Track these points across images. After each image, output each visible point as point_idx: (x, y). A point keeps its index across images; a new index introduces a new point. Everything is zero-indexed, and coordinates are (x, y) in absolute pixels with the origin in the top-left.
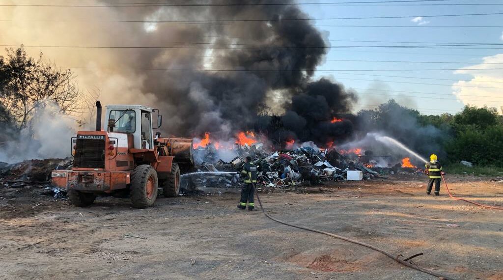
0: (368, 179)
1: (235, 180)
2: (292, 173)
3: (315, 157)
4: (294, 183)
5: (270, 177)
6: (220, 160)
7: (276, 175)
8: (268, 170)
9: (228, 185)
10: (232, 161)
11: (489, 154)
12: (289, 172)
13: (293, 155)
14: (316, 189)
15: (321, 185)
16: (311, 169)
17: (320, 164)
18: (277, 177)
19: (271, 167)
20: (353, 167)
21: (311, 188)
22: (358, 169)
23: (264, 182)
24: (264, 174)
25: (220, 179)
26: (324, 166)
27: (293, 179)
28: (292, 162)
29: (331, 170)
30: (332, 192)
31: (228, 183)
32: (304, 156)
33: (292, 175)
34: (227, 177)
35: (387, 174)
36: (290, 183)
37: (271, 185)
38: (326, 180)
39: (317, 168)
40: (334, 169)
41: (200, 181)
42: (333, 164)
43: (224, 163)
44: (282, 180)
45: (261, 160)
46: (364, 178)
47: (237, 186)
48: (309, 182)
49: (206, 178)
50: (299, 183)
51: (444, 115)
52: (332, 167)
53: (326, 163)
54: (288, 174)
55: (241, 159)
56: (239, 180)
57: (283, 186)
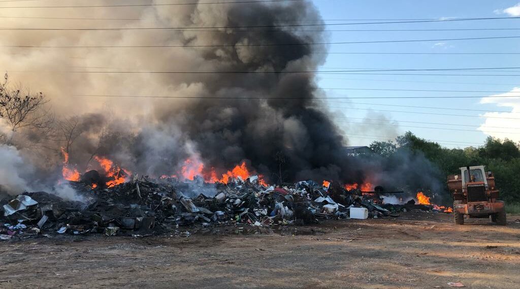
0: (375, 217)
1: (215, 218)
2: (285, 210)
3: (317, 192)
4: (285, 222)
5: (258, 215)
6: (202, 194)
7: (265, 212)
8: (256, 206)
9: (205, 224)
10: (216, 196)
11: (515, 190)
12: (280, 209)
13: (291, 189)
14: (308, 229)
15: (317, 224)
16: (309, 206)
17: (321, 199)
18: (265, 214)
19: (260, 203)
20: (358, 204)
21: (303, 228)
22: (364, 206)
23: (249, 221)
24: (251, 211)
25: (197, 217)
26: (326, 202)
27: (285, 217)
28: (286, 197)
29: (332, 207)
30: (325, 233)
31: (206, 221)
32: (304, 191)
33: (284, 212)
34: (206, 215)
35: (399, 212)
36: (280, 222)
37: (257, 223)
38: (325, 218)
39: (315, 204)
40: (337, 206)
41: (173, 219)
42: (337, 200)
43: (206, 198)
44: (271, 218)
45: (248, 195)
46: (370, 216)
47: (215, 225)
48: (303, 220)
49: (181, 216)
50: (291, 222)
51: (467, 149)
52: (334, 203)
53: (328, 199)
54: (279, 211)
55: (225, 194)
56: (219, 217)
57: (270, 226)
